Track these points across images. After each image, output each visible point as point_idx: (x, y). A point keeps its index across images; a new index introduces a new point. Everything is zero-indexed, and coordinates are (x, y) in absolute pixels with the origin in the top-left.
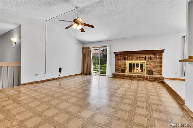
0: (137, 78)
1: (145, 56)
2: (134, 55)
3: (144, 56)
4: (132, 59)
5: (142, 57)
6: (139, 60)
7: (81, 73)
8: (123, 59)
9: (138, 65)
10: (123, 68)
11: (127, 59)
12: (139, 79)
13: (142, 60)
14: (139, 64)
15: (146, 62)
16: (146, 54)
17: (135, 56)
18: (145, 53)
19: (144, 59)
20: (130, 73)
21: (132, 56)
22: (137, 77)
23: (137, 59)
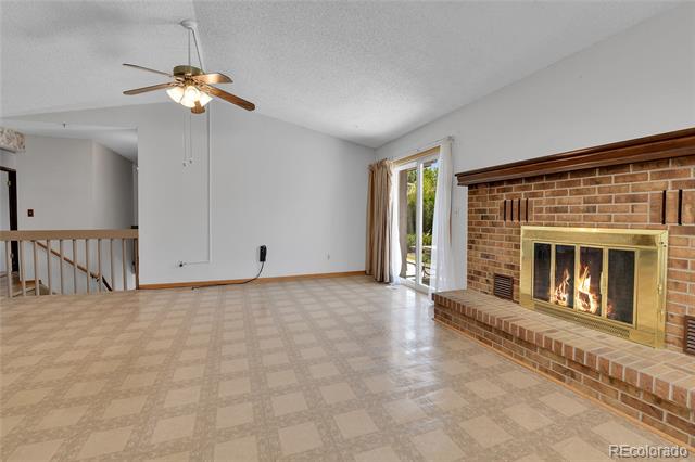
0: (552, 361)
1: (660, 183)
2: (569, 184)
3: (652, 184)
4: (556, 214)
5: (633, 199)
6: (608, 223)
7: (364, 269)
8: (505, 211)
9: (592, 256)
10: (505, 272)
11: (521, 212)
12: (566, 371)
13: (633, 222)
14: (601, 250)
15: (662, 236)
16: (671, 167)
17: (579, 192)
18: (659, 162)
19: (645, 210)
21: (553, 194)
22: (549, 349)
23: (589, 214)
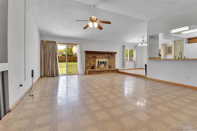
3: (107, 56)
4: (99, 58)
6: (104, 59)
8: (93, 57)
9: (103, 62)
10: (93, 65)
11: (95, 57)
19: (106, 58)
20: (98, 69)
21: (99, 56)
23: (102, 58)
